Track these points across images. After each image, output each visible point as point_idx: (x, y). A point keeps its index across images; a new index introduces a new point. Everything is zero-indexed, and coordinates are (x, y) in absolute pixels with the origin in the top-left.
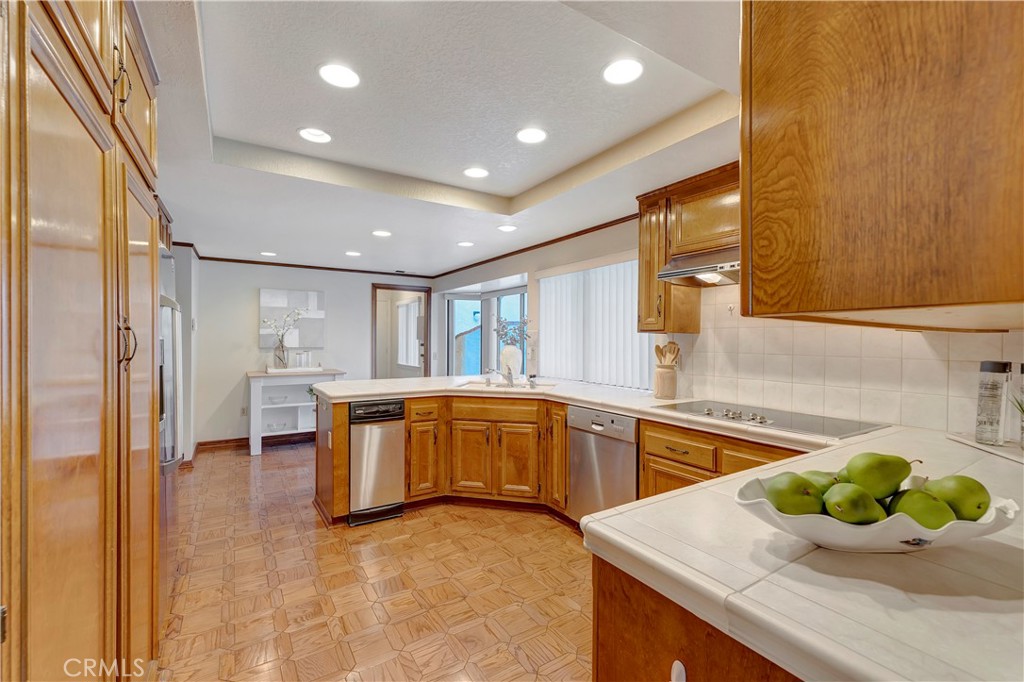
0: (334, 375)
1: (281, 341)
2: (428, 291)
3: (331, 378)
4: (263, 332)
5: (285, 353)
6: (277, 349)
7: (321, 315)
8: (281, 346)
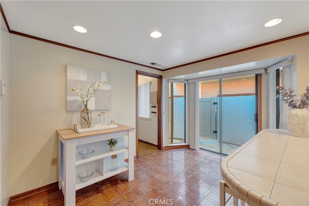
0: (128, 131)
1: (86, 106)
2: (160, 78)
3: (126, 132)
4: (69, 98)
5: (90, 114)
6: (82, 111)
7: (108, 87)
8: (86, 110)
